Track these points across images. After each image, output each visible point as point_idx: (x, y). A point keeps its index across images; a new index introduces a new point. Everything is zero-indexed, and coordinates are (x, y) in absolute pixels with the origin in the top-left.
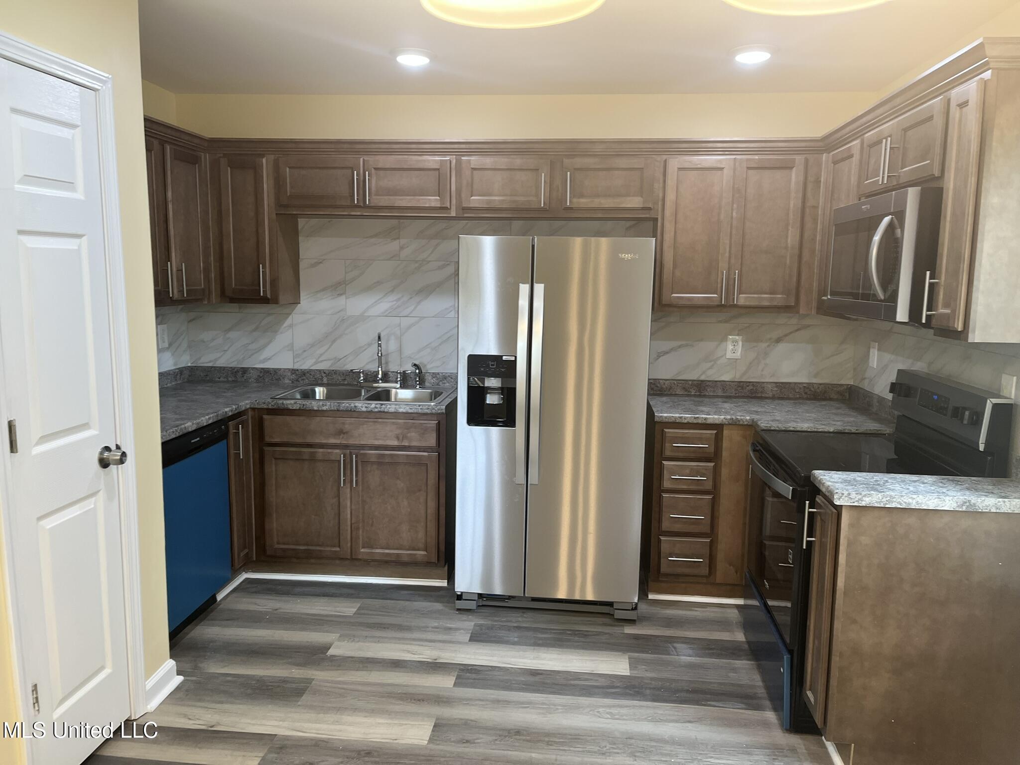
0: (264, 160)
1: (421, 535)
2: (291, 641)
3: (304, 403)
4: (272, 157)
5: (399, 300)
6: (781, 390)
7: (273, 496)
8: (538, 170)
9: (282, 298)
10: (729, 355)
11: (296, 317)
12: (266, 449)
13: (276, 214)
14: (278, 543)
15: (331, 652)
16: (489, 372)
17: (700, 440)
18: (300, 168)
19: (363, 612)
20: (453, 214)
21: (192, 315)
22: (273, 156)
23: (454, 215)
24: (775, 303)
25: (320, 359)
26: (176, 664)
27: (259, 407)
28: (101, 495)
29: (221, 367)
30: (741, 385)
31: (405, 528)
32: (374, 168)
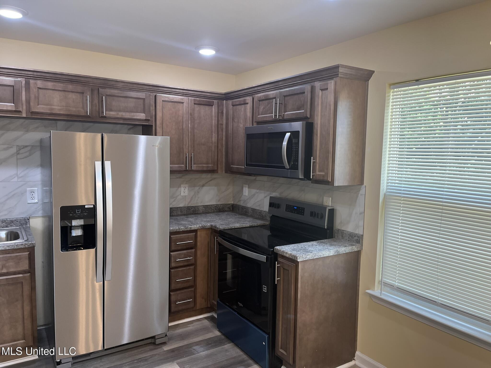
1: (20, 330)
6: (206, 209)
8: (85, 93)
10: (182, 194)
16: (76, 217)
17: (188, 239)
23: (24, 116)
24: (209, 169)
30: (189, 208)
31: (6, 328)
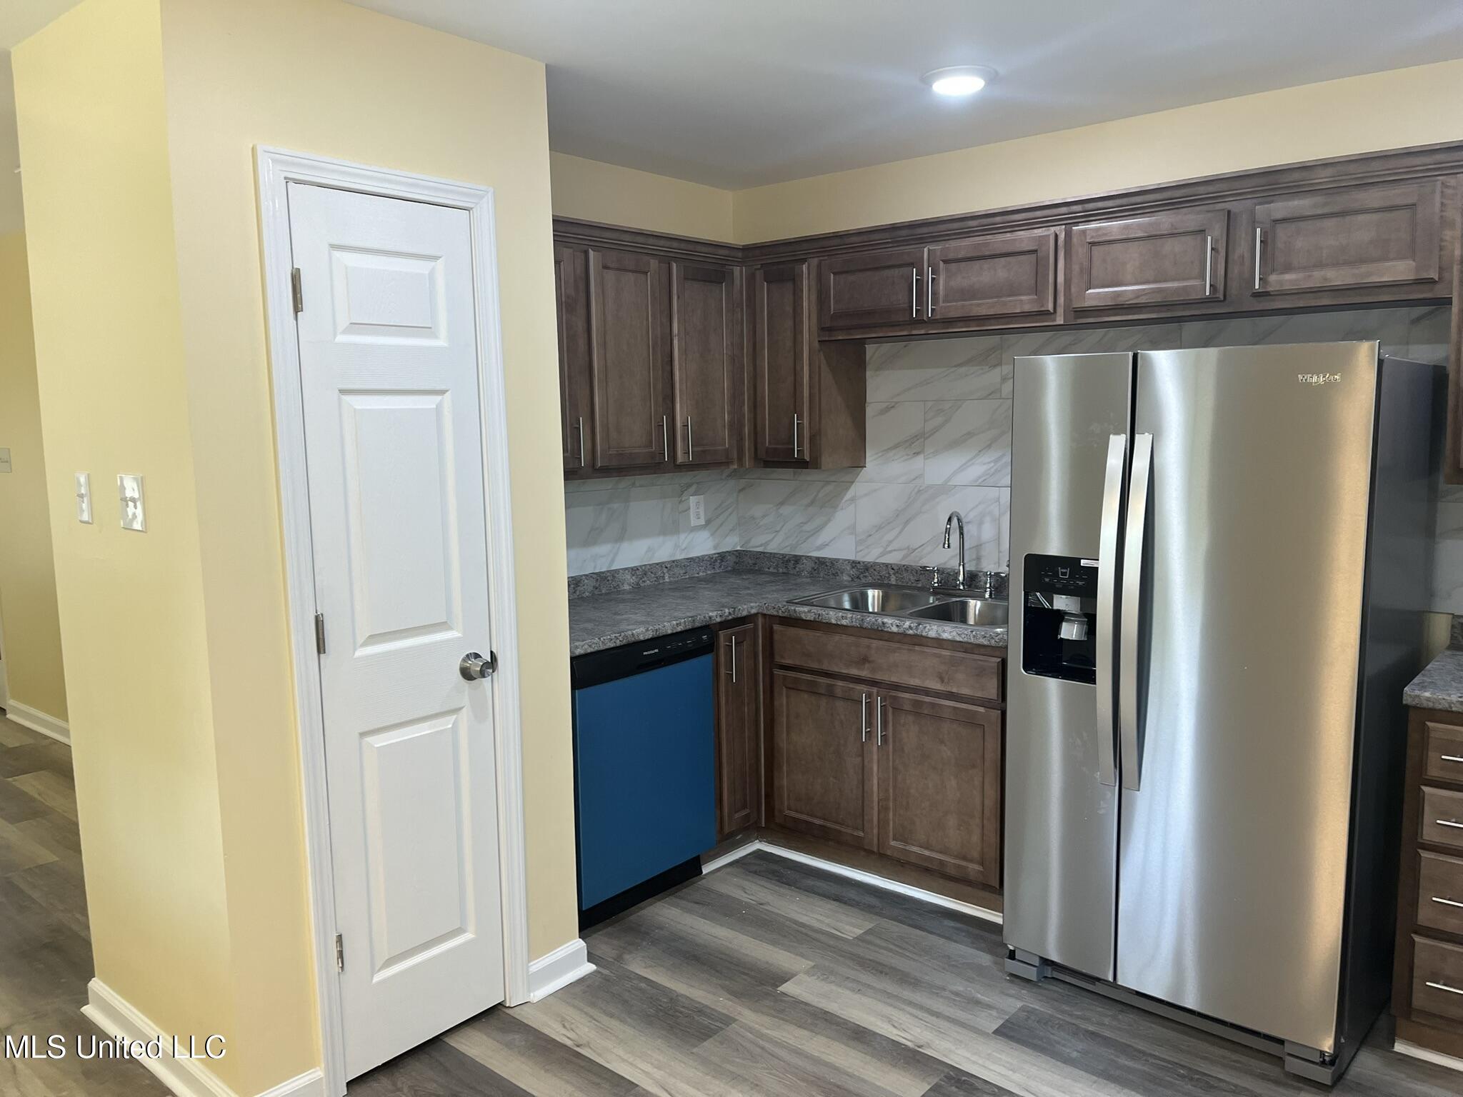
0: (805, 267)
1: (975, 838)
2: (747, 955)
3: (820, 612)
4: (815, 261)
5: (996, 461)
7: (782, 740)
8: (1204, 231)
9: (826, 460)
11: (858, 488)
12: (777, 672)
13: (819, 341)
14: (789, 809)
15: (786, 988)
16: (1057, 586)
18: (847, 272)
19: (869, 938)
20: (1060, 320)
21: (743, 482)
22: (816, 259)
23: (1062, 323)
25: (889, 549)
26: (587, 946)
27: (769, 613)
28: (465, 715)
29: (771, 553)
31: (952, 821)
32: (943, 261)
